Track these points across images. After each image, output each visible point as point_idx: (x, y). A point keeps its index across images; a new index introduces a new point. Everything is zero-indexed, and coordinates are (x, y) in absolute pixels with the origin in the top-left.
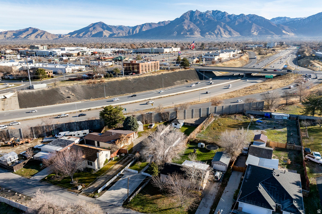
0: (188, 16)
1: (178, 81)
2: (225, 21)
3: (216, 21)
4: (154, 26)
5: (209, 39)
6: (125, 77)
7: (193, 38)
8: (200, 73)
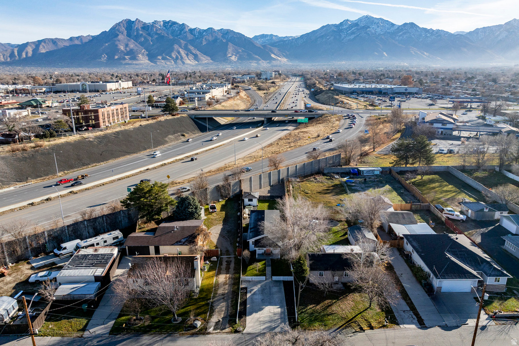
0: (123, 29)
1: (170, 136)
2: (185, 38)
3: (171, 37)
4: (61, 45)
5: (164, 67)
6: (79, 136)
7: (136, 64)
8: (197, 120)
